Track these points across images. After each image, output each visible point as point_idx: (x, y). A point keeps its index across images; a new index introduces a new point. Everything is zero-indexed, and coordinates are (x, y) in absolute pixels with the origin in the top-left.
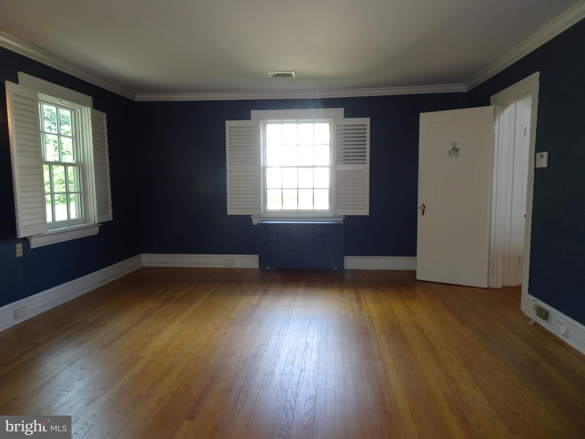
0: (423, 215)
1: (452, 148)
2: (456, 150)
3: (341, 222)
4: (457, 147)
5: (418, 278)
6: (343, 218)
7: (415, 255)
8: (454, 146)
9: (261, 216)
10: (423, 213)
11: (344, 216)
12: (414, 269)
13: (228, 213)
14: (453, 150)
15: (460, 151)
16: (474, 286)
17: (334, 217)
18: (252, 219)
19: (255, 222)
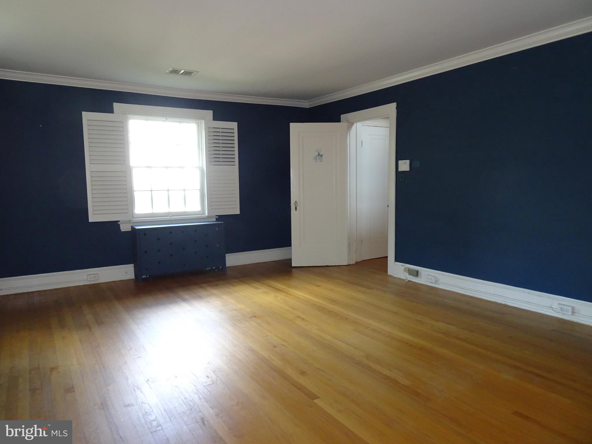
0: (296, 210)
1: (317, 154)
2: (320, 155)
3: (214, 222)
4: (321, 153)
5: (293, 265)
6: (216, 218)
7: (291, 246)
8: (319, 153)
9: (131, 221)
10: (296, 209)
11: (216, 216)
12: (289, 258)
13: (91, 220)
14: (319, 156)
15: (323, 157)
16: (338, 265)
17: (208, 218)
18: (119, 225)
19: (125, 228)
